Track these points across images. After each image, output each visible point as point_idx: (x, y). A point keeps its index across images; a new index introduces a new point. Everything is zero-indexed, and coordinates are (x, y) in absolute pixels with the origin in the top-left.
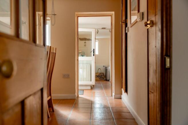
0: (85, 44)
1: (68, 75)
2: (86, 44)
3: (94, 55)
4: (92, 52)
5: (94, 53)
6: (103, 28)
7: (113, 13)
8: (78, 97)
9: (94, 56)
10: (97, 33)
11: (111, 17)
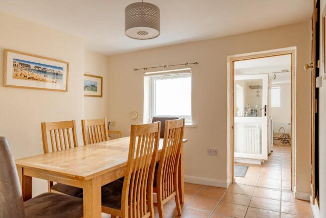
0: (257, 94)
1: (216, 152)
2: (259, 94)
3: (265, 115)
4: (263, 110)
5: (265, 111)
6: (283, 71)
7: (295, 48)
8: (233, 183)
9: (266, 117)
10: (274, 79)
11: (290, 55)
